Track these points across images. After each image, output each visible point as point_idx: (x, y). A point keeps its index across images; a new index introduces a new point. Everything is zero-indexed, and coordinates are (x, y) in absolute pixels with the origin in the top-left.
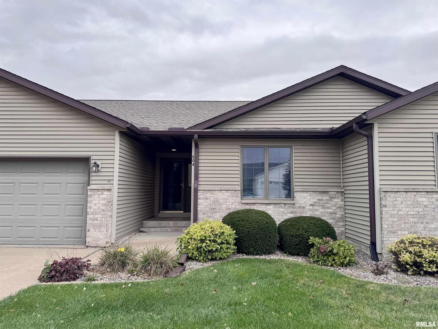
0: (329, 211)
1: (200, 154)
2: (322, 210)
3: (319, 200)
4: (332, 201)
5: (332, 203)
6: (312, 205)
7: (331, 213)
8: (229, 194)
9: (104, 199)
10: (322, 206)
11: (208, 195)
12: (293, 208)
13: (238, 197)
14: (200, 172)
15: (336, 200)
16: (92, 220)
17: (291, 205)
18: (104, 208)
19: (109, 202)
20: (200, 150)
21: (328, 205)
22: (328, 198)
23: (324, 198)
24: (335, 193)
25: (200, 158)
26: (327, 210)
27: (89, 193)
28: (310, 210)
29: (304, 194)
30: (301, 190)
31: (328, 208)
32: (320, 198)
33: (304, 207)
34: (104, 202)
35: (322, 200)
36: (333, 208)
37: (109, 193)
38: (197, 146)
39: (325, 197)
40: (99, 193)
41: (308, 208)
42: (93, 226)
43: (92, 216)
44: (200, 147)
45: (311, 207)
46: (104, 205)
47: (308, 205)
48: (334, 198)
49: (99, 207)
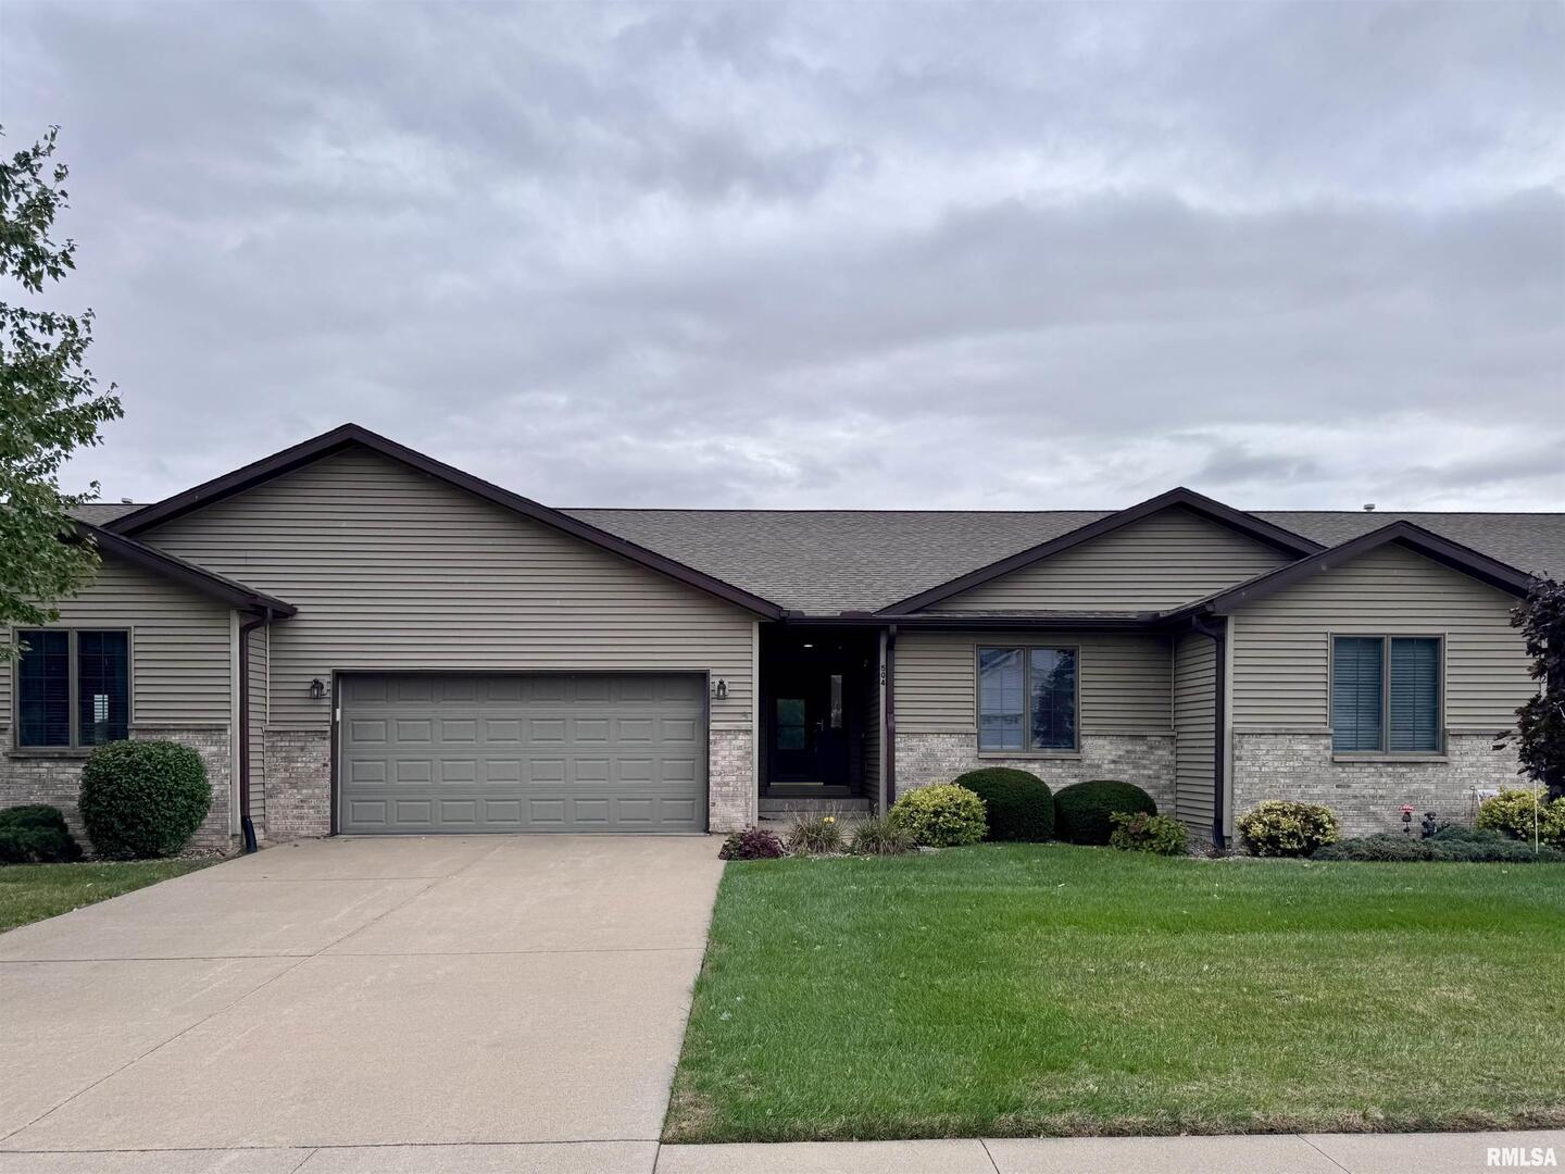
0: (1146, 772)
1: (897, 662)
2: (1133, 772)
3: (1127, 752)
4: (1153, 753)
5: (1152, 757)
6: (1114, 762)
7: (1149, 777)
8: (953, 740)
9: (740, 748)
10: (1133, 763)
11: (914, 742)
12: (1078, 767)
13: (972, 746)
14: (897, 698)
15: (1160, 752)
16: (718, 784)
17: (1075, 762)
18: (739, 763)
19: (748, 753)
20: (897, 654)
21: (1144, 762)
22: (1145, 748)
23: (1138, 748)
24: (1159, 739)
25: (897, 669)
26: (1142, 772)
27: (711, 738)
28: (1110, 771)
29: (1100, 742)
30: (1094, 733)
31: (1145, 767)
32: (1130, 747)
33: (1099, 766)
34: (740, 753)
35: (1135, 752)
36: (1154, 767)
37: (747, 737)
38: (890, 647)
39: (1140, 747)
40: (729, 737)
41: (1106, 766)
42: (721, 796)
43: (718, 779)
44: (896, 647)
45: (1112, 766)
46: (740, 758)
47: (1106, 762)
48: (1157, 748)
49: (730, 762)
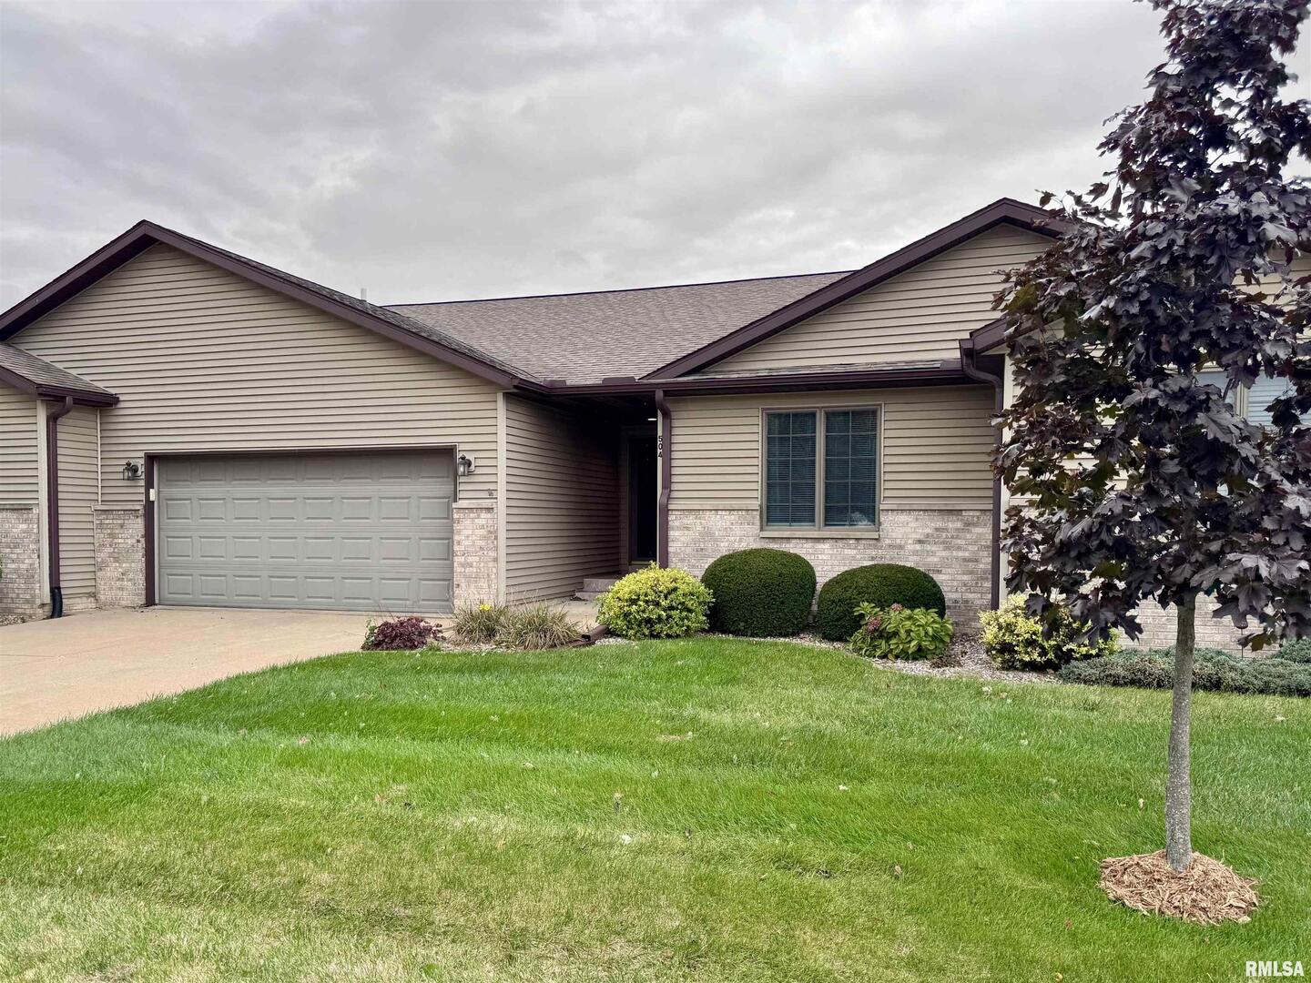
0: (960, 554)
1: (675, 431)
2: (944, 554)
3: (937, 529)
4: (969, 531)
5: (968, 536)
6: (920, 542)
7: (965, 560)
8: (733, 517)
9: (482, 527)
10: (943, 542)
11: (690, 520)
12: (876, 547)
13: (753, 524)
14: (674, 471)
15: (979, 530)
16: (463, 565)
17: (874, 542)
18: (482, 543)
19: (490, 532)
20: (675, 423)
21: (959, 541)
22: (959, 525)
23: (950, 525)
24: (978, 513)
25: (675, 439)
26: (955, 553)
27: (456, 516)
28: (915, 553)
29: (903, 518)
30: (895, 507)
31: (959, 548)
32: (940, 524)
33: (901, 547)
34: (483, 532)
35: (946, 530)
36: (970, 548)
37: (489, 516)
38: (666, 415)
39: (954, 524)
40: (472, 515)
41: (910, 547)
42: (465, 576)
43: (462, 559)
44: (674, 415)
45: (918, 547)
46: (484, 538)
47: (910, 542)
48: (975, 525)
49: (473, 542)
